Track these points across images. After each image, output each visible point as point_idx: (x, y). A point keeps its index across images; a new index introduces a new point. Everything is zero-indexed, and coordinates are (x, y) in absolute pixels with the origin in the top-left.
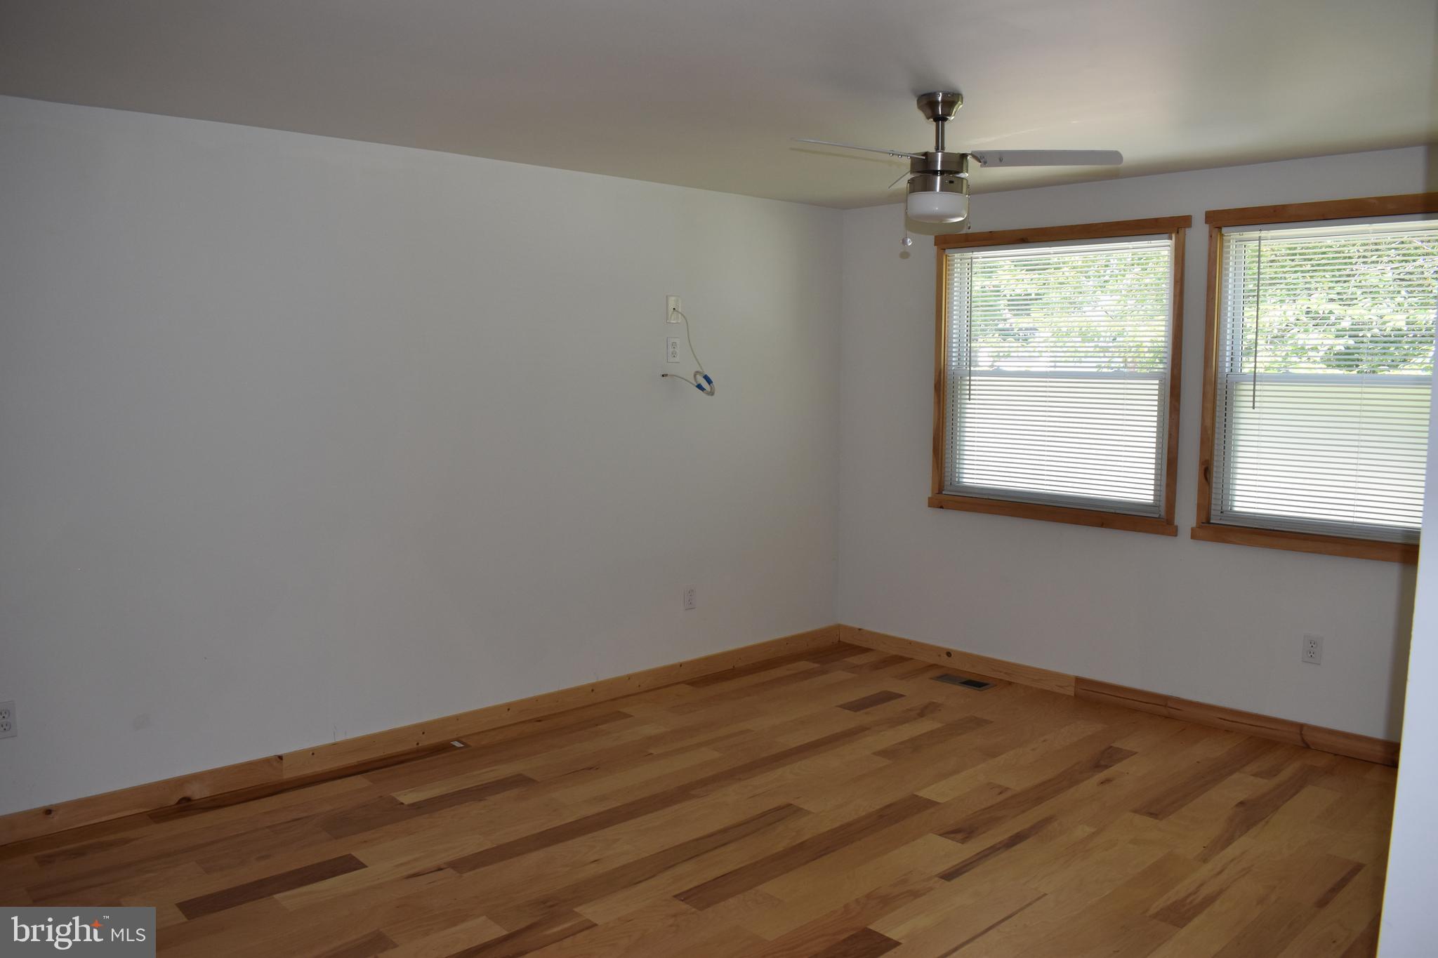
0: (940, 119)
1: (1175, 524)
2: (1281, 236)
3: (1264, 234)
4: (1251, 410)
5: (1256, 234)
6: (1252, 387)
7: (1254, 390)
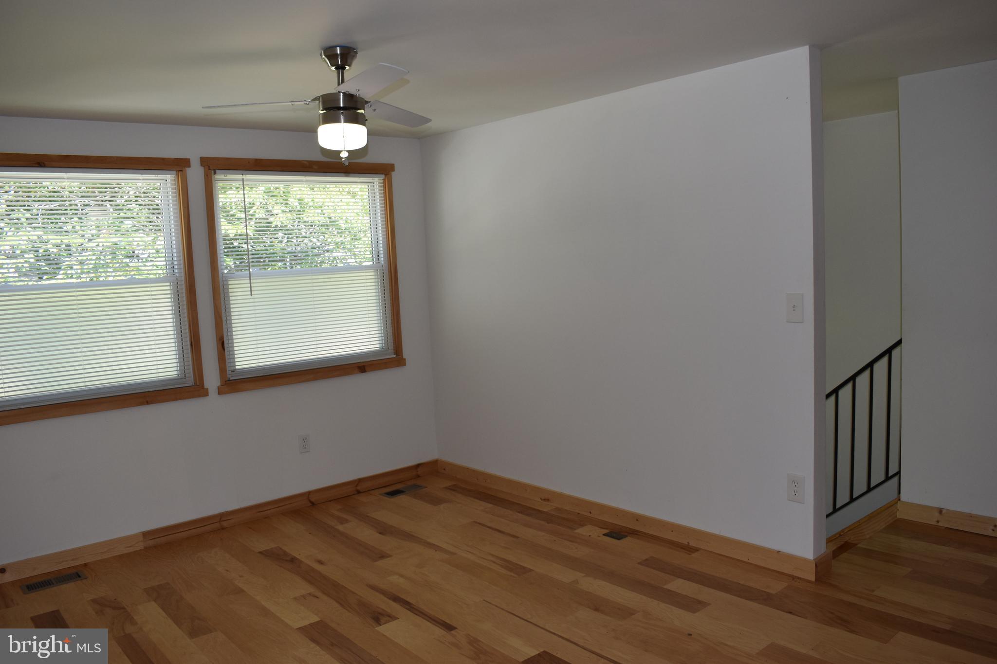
0: (341, 68)
1: (205, 387)
2: (257, 179)
3: (245, 177)
4: (250, 297)
5: (240, 177)
6: (248, 281)
7: (250, 283)
